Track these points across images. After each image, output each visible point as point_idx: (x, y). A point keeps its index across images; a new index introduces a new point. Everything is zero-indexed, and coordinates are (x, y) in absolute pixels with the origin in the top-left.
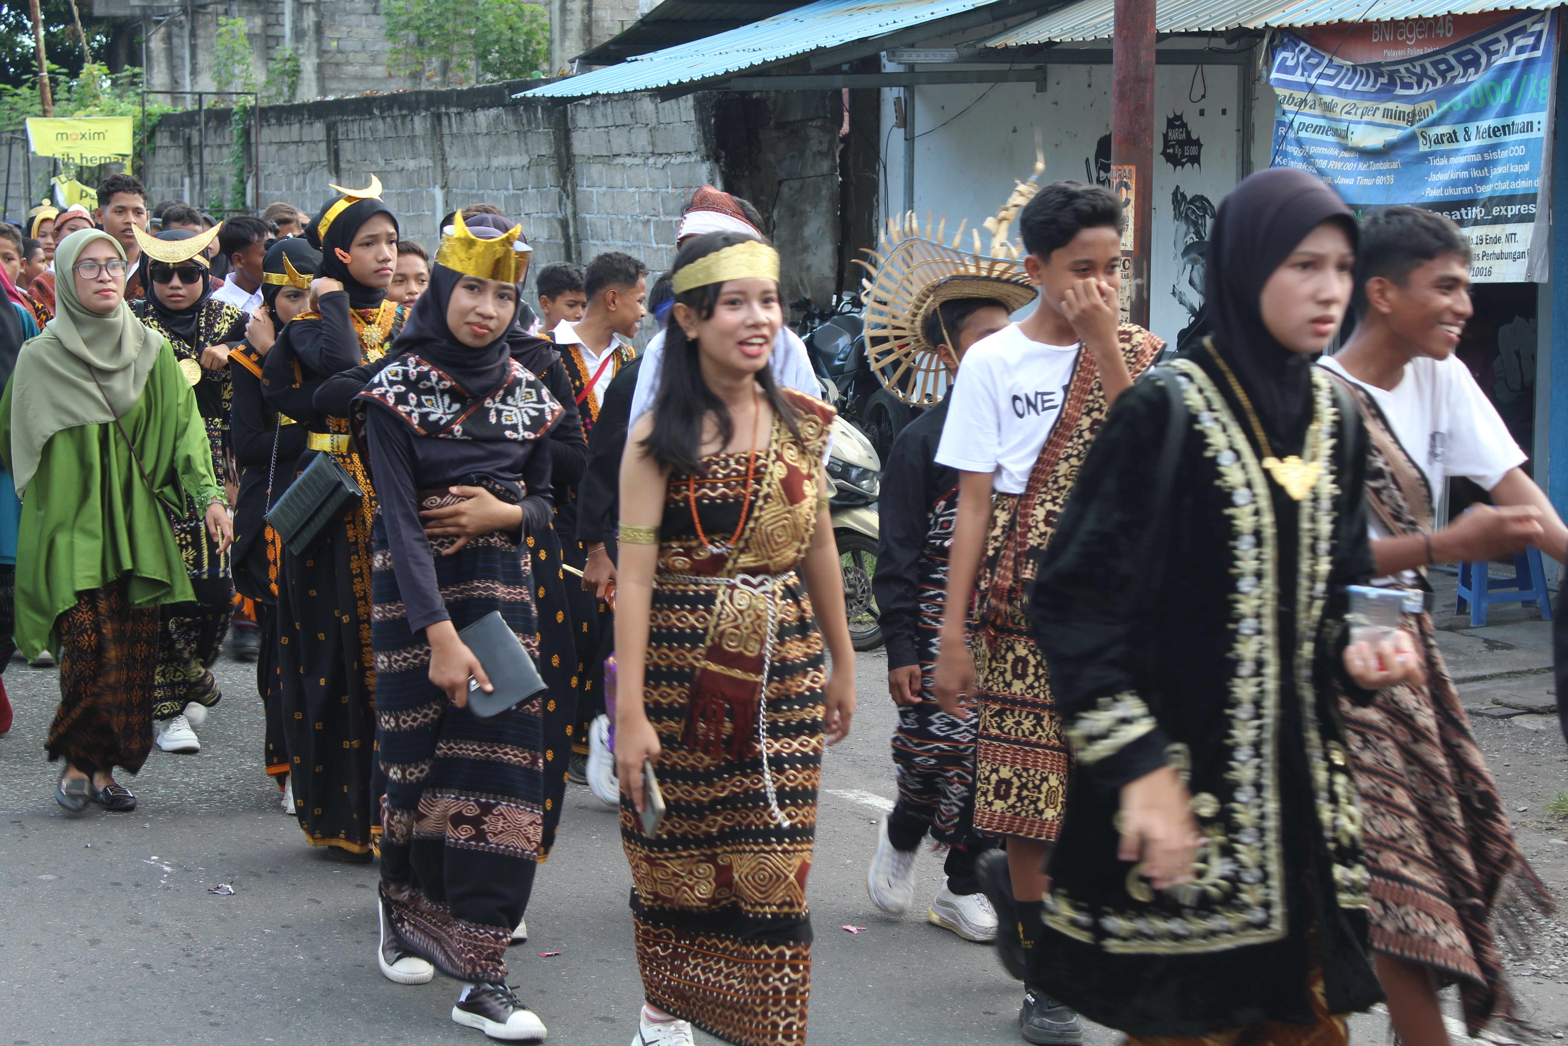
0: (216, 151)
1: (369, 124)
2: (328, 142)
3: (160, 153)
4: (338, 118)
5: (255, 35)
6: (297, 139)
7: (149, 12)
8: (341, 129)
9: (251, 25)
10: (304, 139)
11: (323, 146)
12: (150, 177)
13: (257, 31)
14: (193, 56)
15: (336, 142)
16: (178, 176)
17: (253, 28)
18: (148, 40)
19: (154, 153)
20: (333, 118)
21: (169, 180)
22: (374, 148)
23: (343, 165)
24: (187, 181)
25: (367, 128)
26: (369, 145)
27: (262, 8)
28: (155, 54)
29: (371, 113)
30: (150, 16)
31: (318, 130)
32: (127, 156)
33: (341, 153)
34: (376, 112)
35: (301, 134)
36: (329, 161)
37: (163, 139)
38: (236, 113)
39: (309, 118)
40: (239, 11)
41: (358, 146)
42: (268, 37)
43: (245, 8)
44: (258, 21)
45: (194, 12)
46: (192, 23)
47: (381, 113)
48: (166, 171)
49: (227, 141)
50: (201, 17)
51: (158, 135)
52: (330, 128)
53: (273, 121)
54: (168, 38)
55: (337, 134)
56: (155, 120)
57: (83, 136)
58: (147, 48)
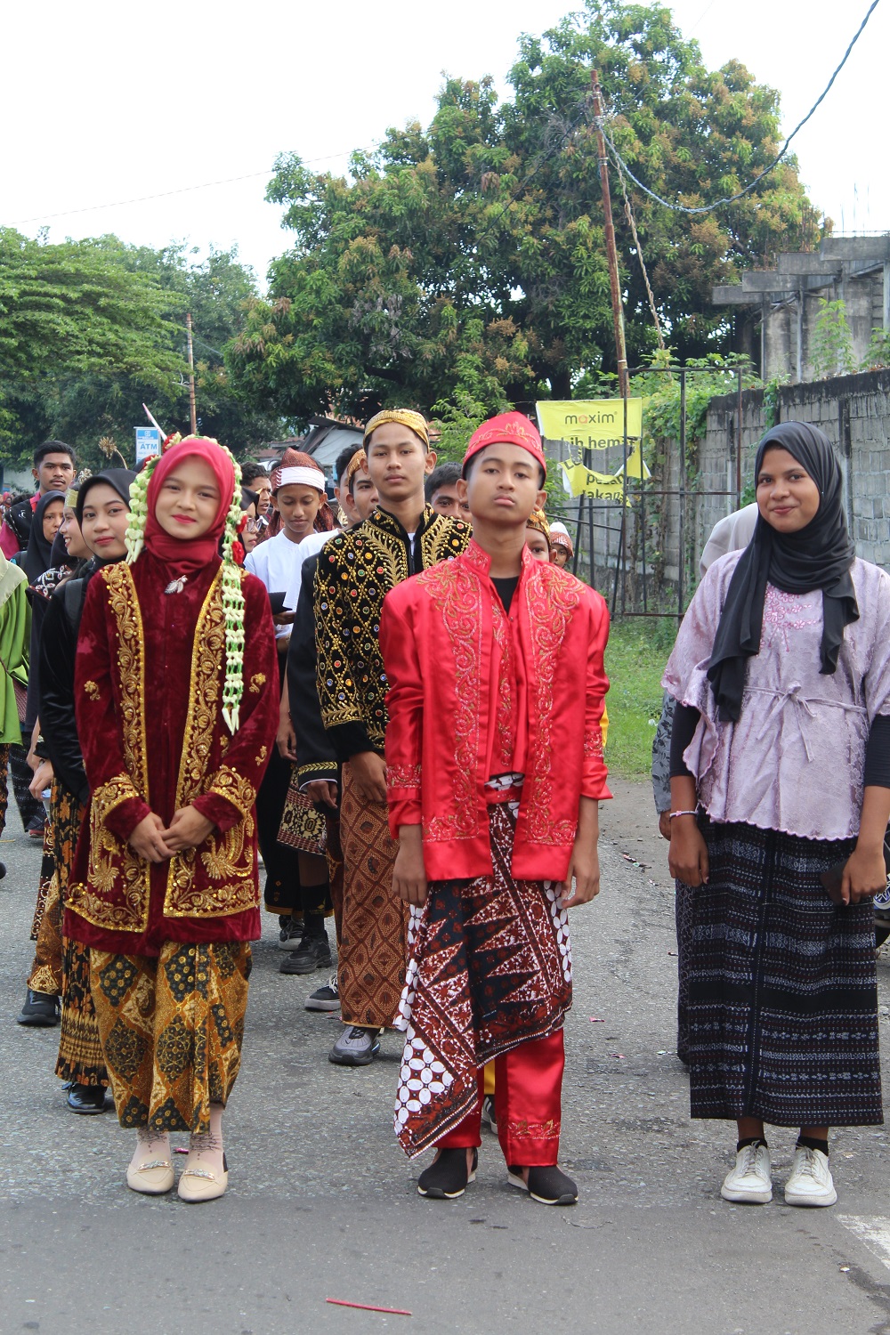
0: (753, 433)
1: (874, 400)
2: (841, 421)
3: (710, 436)
4: (850, 394)
5: (860, 317)
6: (816, 420)
7: (768, 298)
8: (852, 406)
9: (856, 307)
10: (822, 419)
11: (837, 424)
12: (702, 462)
13: (863, 313)
14: (804, 341)
15: (848, 421)
16: (723, 460)
17: (858, 310)
18: (766, 327)
19: (705, 437)
20: (845, 396)
21: (716, 465)
22: (878, 425)
23: (854, 445)
24: (730, 464)
25: (873, 405)
26: (875, 422)
27: (868, 290)
28: (772, 342)
29: (876, 389)
30: (768, 303)
31: (832, 409)
32: (636, 439)
33: (852, 432)
34: (880, 387)
35: (820, 414)
36: (841, 441)
37: (712, 423)
38: (768, 393)
39: (827, 397)
40: (844, 293)
41: (866, 423)
42: (873, 319)
43: (851, 290)
44: (864, 303)
45: (806, 297)
46: (804, 308)
47: (884, 388)
48: (714, 456)
49: (762, 424)
50: (813, 301)
51: (709, 418)
52: (843, 405)
53: (797, 401)
54: (787, 324)
55: (849, 412)
56: (705, 403)
57: (592, 419)
58: (765, 334)
